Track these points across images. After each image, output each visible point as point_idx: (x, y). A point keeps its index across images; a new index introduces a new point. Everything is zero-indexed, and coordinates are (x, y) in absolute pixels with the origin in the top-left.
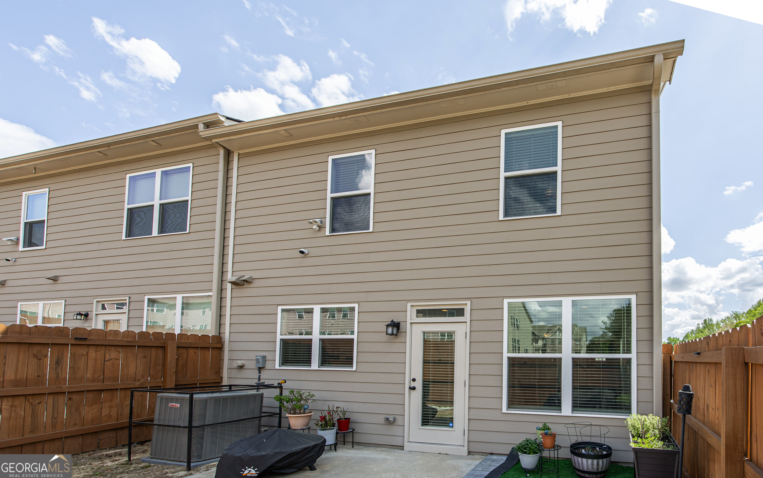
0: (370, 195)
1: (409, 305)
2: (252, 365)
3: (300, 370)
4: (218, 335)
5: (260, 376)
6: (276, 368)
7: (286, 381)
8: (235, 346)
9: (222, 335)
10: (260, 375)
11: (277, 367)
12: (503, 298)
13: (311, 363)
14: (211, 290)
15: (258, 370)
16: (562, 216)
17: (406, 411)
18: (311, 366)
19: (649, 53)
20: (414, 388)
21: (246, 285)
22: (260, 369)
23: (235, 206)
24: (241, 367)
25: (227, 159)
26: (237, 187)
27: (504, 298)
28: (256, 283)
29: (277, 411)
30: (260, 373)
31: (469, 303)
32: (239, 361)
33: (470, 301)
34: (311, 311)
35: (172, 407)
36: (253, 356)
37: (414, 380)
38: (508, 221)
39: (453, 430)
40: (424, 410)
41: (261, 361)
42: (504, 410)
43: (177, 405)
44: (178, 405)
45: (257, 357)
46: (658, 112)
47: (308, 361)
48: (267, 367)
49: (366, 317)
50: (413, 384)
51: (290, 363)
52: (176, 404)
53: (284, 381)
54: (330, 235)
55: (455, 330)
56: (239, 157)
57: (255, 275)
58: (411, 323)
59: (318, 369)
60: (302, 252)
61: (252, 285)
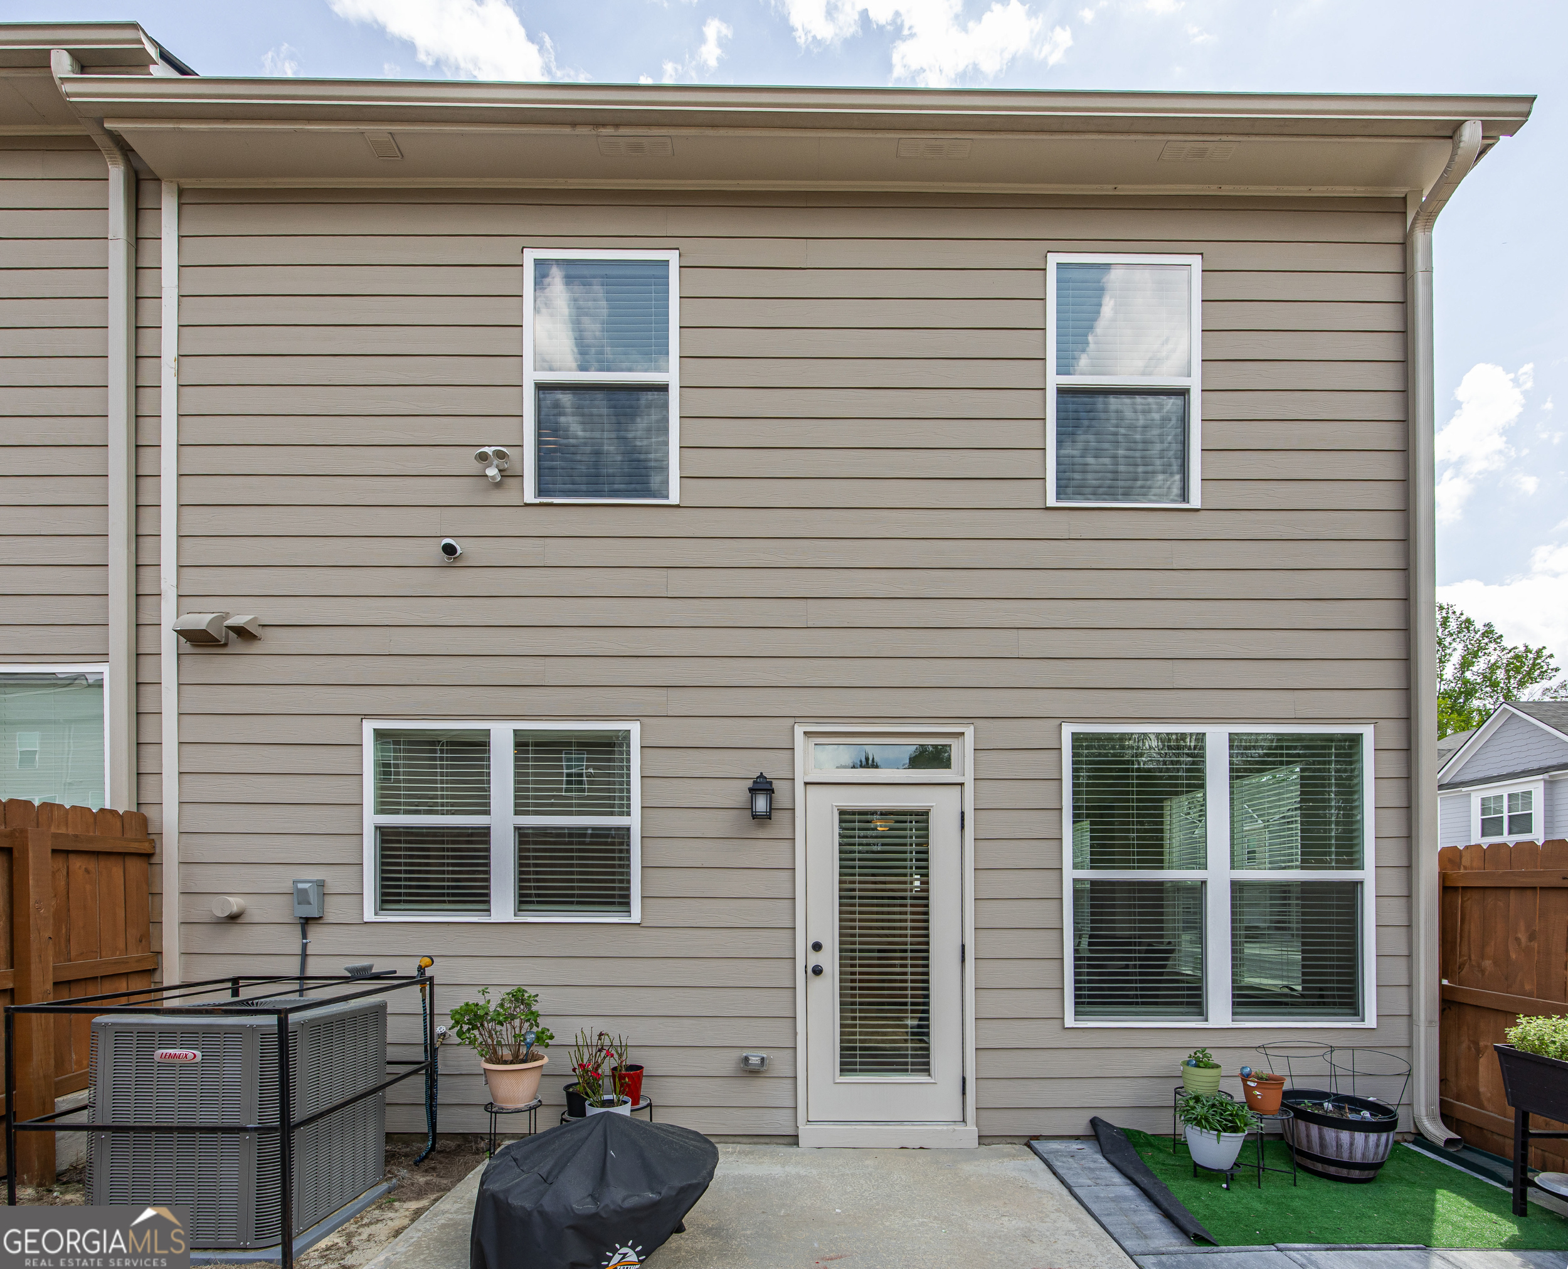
0: (668, 391)
1: (799, 730)
2: (279, 909)
3: (451, 926)
4: (135, 810)
5: (305, 946)
6: (366, 920)
7: (434, 958)
8: (205, 849)
9: (149, 812)
10: (307, 943)
11: (369, 915)
12: (1059, 721)
13: (488, 902)
14: (103, 656)
15: (299, 928)
16: (1202, 511)
17: (799, 1037)
18: (489, 910)
19: (1442, 114)
20: (818, 971)
21: (238, 646)
22: (306, 922)
23: (174, 371)
24: (234, 918)
25: (134, 204)
26: (179, 305)
27: (1063, 720)
28: (273, 641)
29: (419, 1054)
30: (304, 936)
31: (969, 731)
32: (231, 899)
33: (972, 727)
34: (482, 739)
35: (171, 1060)
36: (283, 880)
37: (817, 947)
38: (1067, 511)
39: (933, 1081)
40: (845, 1032)
41: (313, 897)
42: (1070, 1021)
43: (190, 1053)
44: (193, 1054)
45: (300, 886)
46: (1429, 271)
47: (480, 898)
48: (330, 917)
49: (666, 763)
50: (815, 959)
51: (406, 902)
52: (184, 1052)
53: (428, 960)
54: (538, 501)
55: (932, 807)
56: (182, 202)
57: (269, 612)
58: (806, 784)
59: (513, 919)
60: (449, 550)
61: (256, 648)
